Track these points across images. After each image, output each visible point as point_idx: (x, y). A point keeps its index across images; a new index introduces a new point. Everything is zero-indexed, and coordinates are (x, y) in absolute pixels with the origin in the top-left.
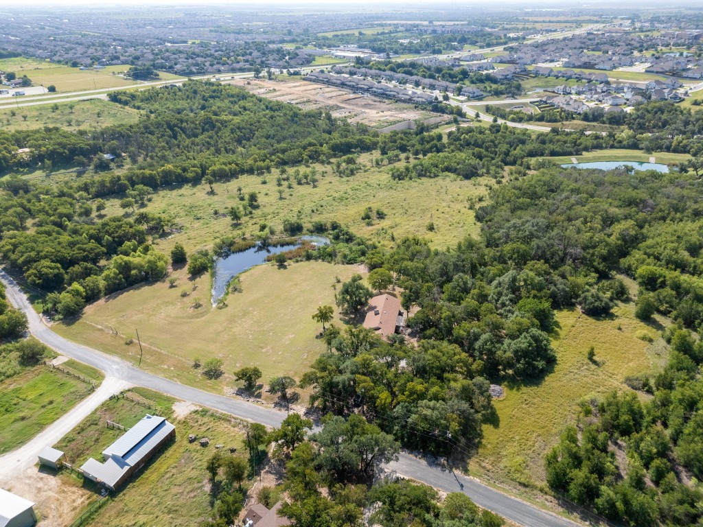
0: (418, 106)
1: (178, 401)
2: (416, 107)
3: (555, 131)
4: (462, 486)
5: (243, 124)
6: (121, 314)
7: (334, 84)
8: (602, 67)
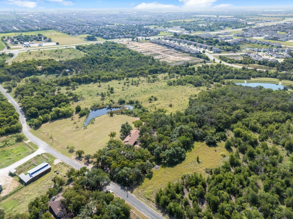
0: (191, 55)
1: (57, 159)
2: (190, 55)
3: (244, 69)
5: (119, 60)
6: (52, 128)
7: (161, 45)
8: (281, 39)
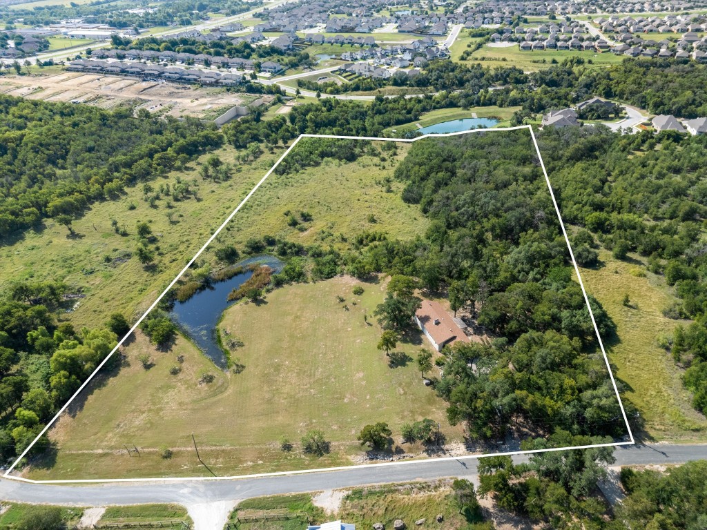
0: (230, 88)
1: (314, 494)
2: (228, 90)
3: (380, 99)
4: (664, 453)
7: (112, 73)
8: (361, 30)
